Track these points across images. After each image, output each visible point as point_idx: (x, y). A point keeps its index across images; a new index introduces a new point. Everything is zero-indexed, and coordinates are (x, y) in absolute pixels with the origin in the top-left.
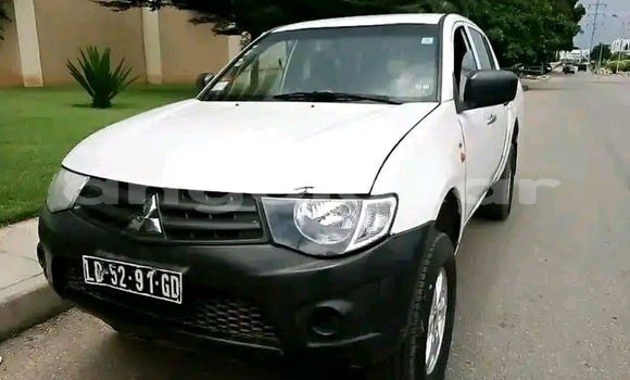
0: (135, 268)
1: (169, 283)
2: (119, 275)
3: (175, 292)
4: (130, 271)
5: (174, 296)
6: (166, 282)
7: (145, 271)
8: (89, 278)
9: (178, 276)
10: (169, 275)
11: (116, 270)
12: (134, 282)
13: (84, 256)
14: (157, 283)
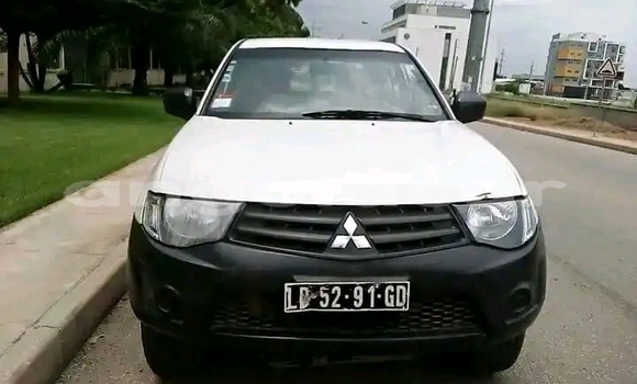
0: (356, 285)
1: (395, 293)
2: (332, 297)
3: (401, 300)
4: (347, 289)
5: (398, 304)
6: (390, 293)
7: (366, 287)
8: (290, 307)
9: (406, 285)
10: (395, 285)
11: (329, 292)
12: (352, 299)
13: (286, 285)
14: (379, 296)
